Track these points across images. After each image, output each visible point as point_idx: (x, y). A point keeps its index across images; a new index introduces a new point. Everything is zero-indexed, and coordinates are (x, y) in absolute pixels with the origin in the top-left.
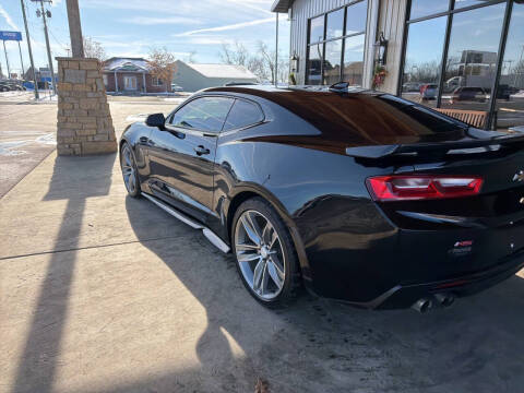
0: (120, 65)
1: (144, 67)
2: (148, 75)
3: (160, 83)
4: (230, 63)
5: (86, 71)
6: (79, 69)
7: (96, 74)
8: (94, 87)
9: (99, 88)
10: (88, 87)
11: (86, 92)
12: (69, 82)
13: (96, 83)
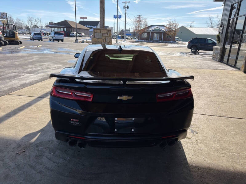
0: (153, 28)
1: (163, 29)
2: (165, 33)
3: (170, 37)
4: (212, 27)
5: (103, 34)
6: (100, 33)
7: (106, 35)
8: (105, 40)
9: (106, 41)
10: (103, 40)
11: (101, 42)
12: (96, 38)
13: (105, 39)
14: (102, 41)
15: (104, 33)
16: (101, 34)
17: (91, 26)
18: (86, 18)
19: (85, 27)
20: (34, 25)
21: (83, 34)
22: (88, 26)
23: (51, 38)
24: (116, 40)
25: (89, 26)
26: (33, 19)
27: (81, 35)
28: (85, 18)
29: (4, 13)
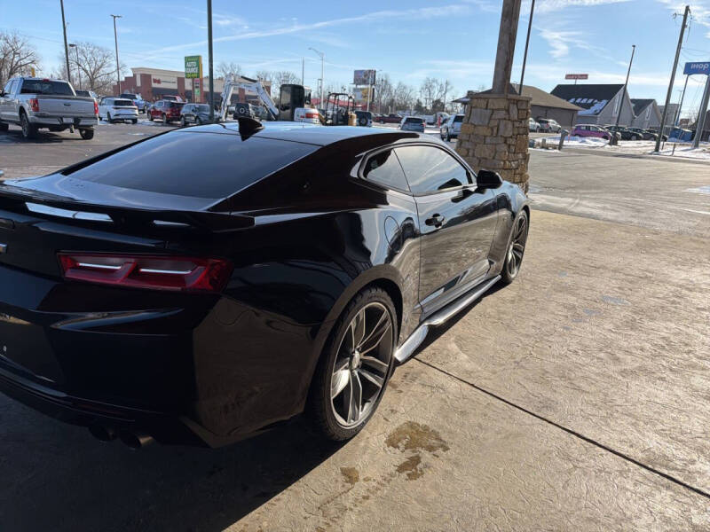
5: (493, 110)
6: (487, 108)
7: (502, 114)
8: (495, 131)
9: (501, 133)
10: (490, 130)
11: (485, 136)
12: (472, 124)
13: (498, 126)
14: (488, 132)
15: (498, 110)
16: (489, 112)
17: (590, 101)
18: (585, 77)
19: (569, 104)
20: (435, 99)
21: (552, 123)
22: (578, 101)
23: (444, 132)
24: (654, 143)
25: (585, 101)
26: (435, 84)
27: (545, 125)
28: (582, 75)
29: (370, 71)
